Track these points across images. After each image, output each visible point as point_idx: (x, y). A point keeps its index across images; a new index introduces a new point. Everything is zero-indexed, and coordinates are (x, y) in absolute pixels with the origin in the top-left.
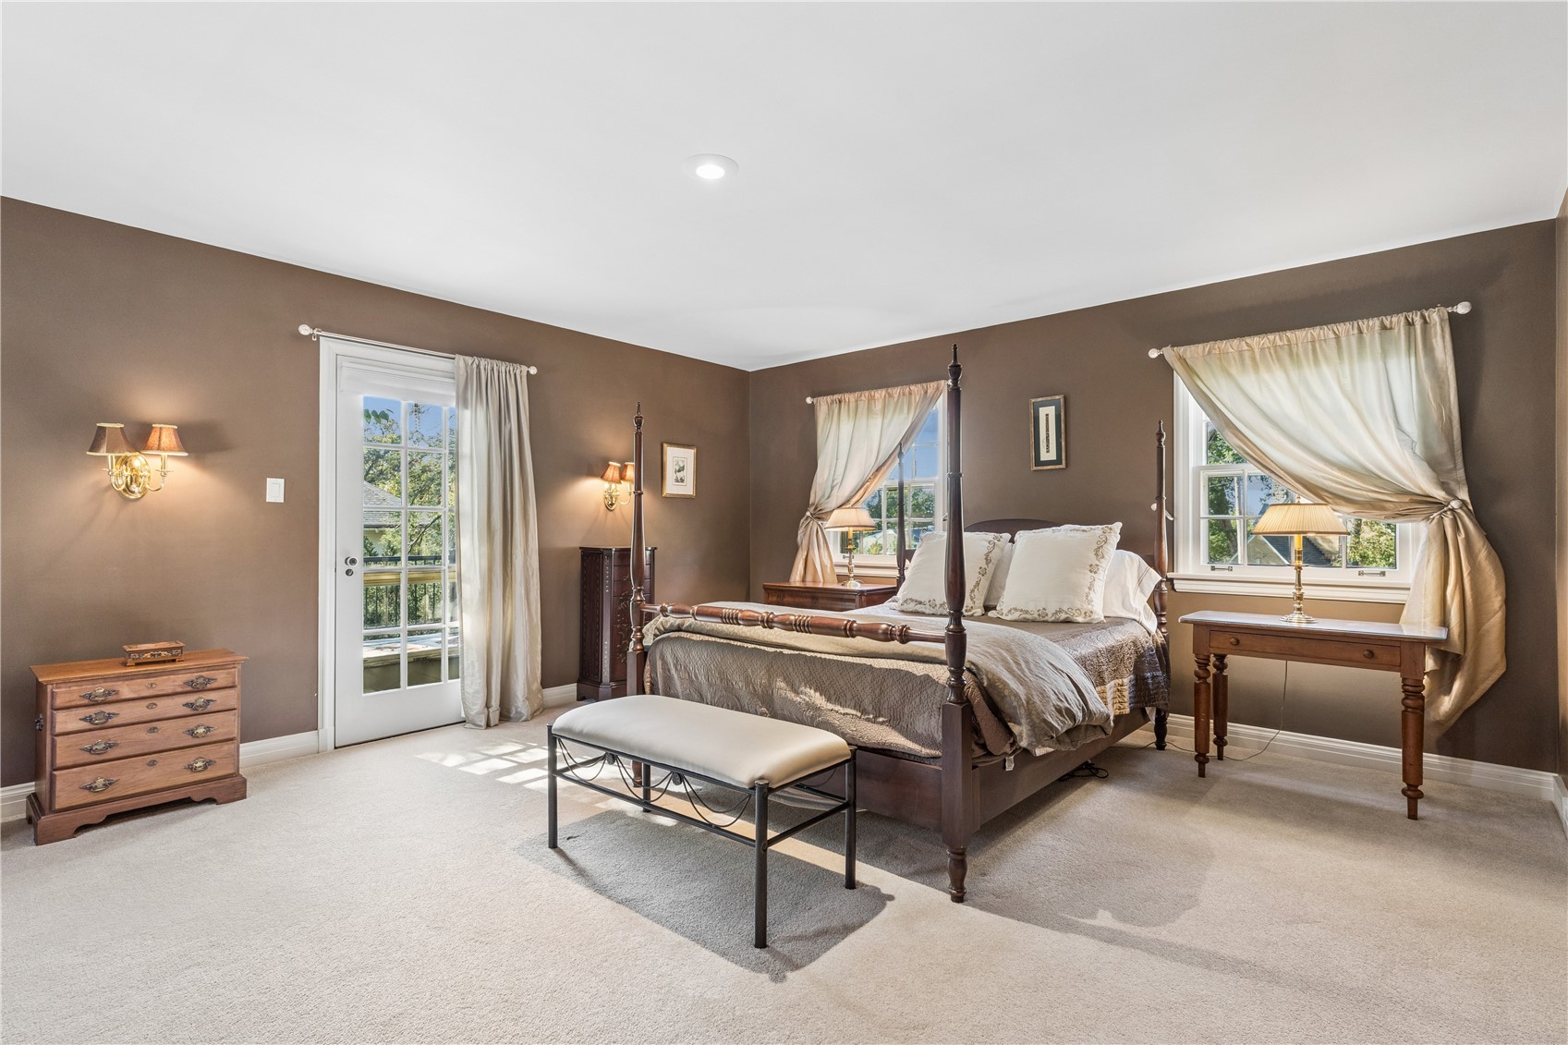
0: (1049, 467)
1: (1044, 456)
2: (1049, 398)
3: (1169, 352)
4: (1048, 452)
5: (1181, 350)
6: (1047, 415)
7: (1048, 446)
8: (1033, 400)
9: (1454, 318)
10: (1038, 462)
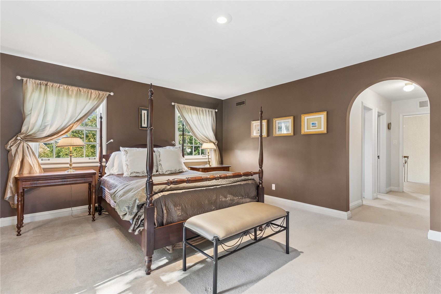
0: (145, 129)
1: (143, 125)
2: (145, 108)
3: (176, 104)
4: (144, 124)
5: (179, 105)
6: (144, 113)
7: (144, 122)
8: (140, 108)
9: (215, 112)
10: (142, 127)
